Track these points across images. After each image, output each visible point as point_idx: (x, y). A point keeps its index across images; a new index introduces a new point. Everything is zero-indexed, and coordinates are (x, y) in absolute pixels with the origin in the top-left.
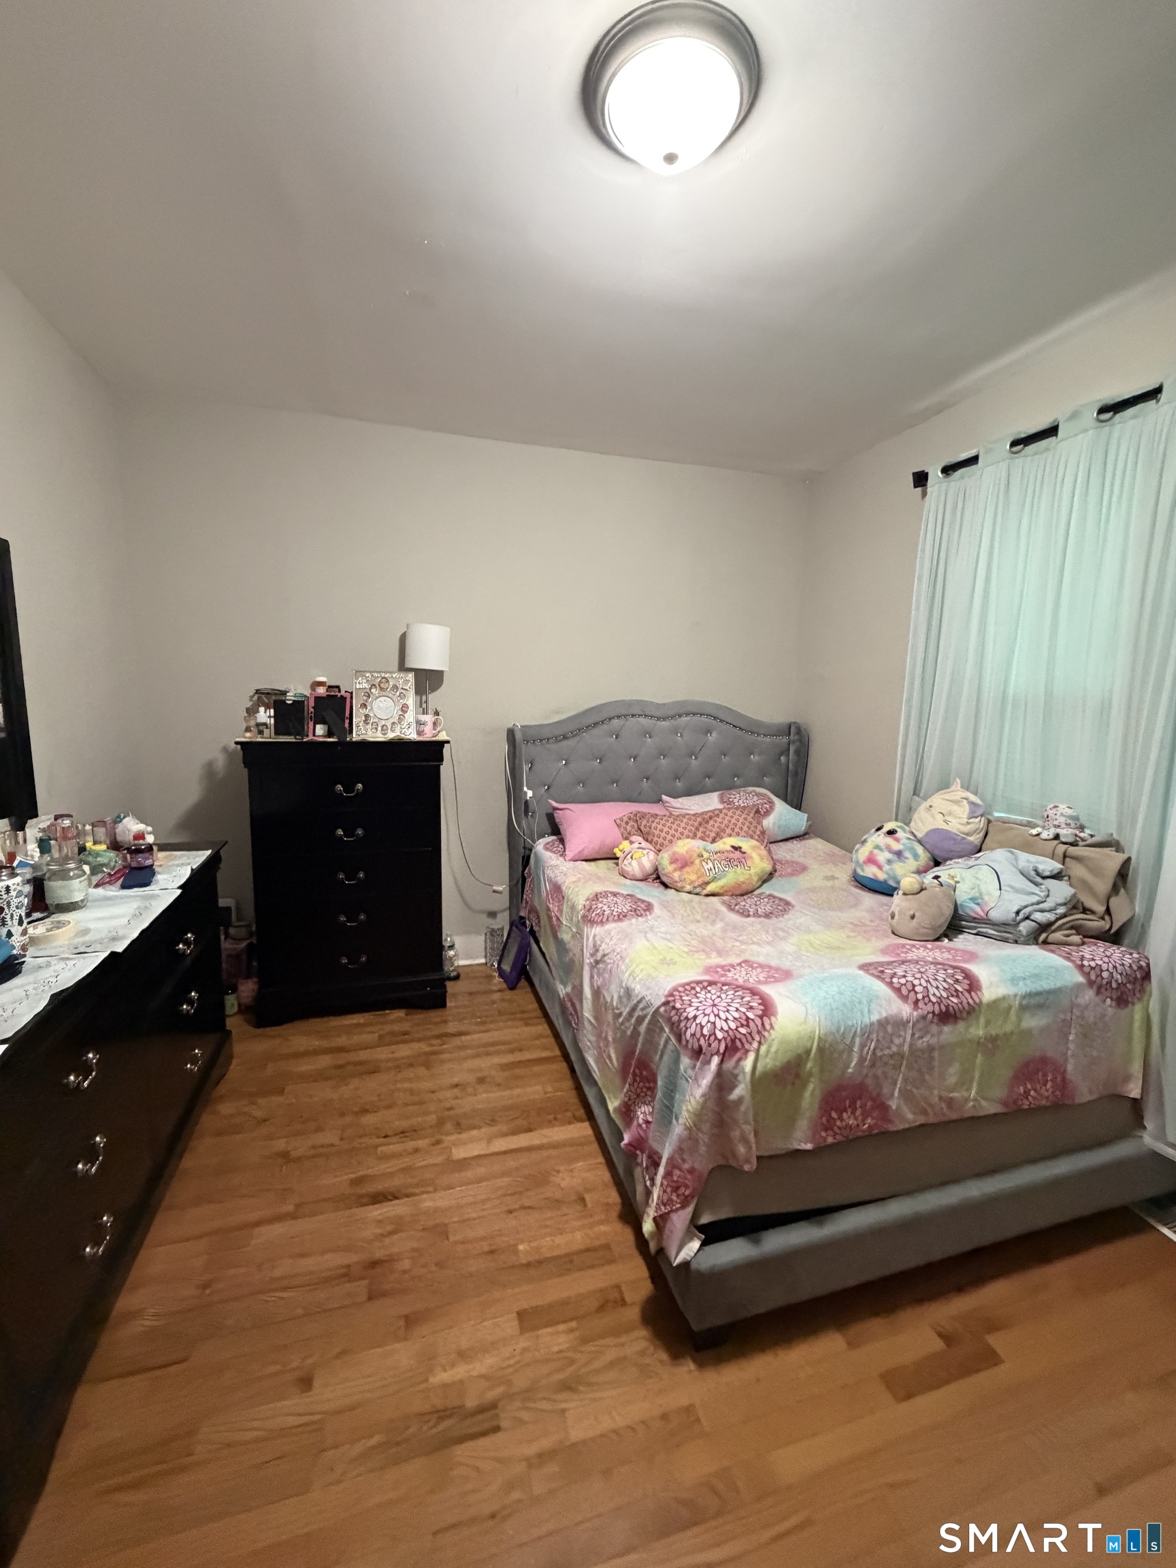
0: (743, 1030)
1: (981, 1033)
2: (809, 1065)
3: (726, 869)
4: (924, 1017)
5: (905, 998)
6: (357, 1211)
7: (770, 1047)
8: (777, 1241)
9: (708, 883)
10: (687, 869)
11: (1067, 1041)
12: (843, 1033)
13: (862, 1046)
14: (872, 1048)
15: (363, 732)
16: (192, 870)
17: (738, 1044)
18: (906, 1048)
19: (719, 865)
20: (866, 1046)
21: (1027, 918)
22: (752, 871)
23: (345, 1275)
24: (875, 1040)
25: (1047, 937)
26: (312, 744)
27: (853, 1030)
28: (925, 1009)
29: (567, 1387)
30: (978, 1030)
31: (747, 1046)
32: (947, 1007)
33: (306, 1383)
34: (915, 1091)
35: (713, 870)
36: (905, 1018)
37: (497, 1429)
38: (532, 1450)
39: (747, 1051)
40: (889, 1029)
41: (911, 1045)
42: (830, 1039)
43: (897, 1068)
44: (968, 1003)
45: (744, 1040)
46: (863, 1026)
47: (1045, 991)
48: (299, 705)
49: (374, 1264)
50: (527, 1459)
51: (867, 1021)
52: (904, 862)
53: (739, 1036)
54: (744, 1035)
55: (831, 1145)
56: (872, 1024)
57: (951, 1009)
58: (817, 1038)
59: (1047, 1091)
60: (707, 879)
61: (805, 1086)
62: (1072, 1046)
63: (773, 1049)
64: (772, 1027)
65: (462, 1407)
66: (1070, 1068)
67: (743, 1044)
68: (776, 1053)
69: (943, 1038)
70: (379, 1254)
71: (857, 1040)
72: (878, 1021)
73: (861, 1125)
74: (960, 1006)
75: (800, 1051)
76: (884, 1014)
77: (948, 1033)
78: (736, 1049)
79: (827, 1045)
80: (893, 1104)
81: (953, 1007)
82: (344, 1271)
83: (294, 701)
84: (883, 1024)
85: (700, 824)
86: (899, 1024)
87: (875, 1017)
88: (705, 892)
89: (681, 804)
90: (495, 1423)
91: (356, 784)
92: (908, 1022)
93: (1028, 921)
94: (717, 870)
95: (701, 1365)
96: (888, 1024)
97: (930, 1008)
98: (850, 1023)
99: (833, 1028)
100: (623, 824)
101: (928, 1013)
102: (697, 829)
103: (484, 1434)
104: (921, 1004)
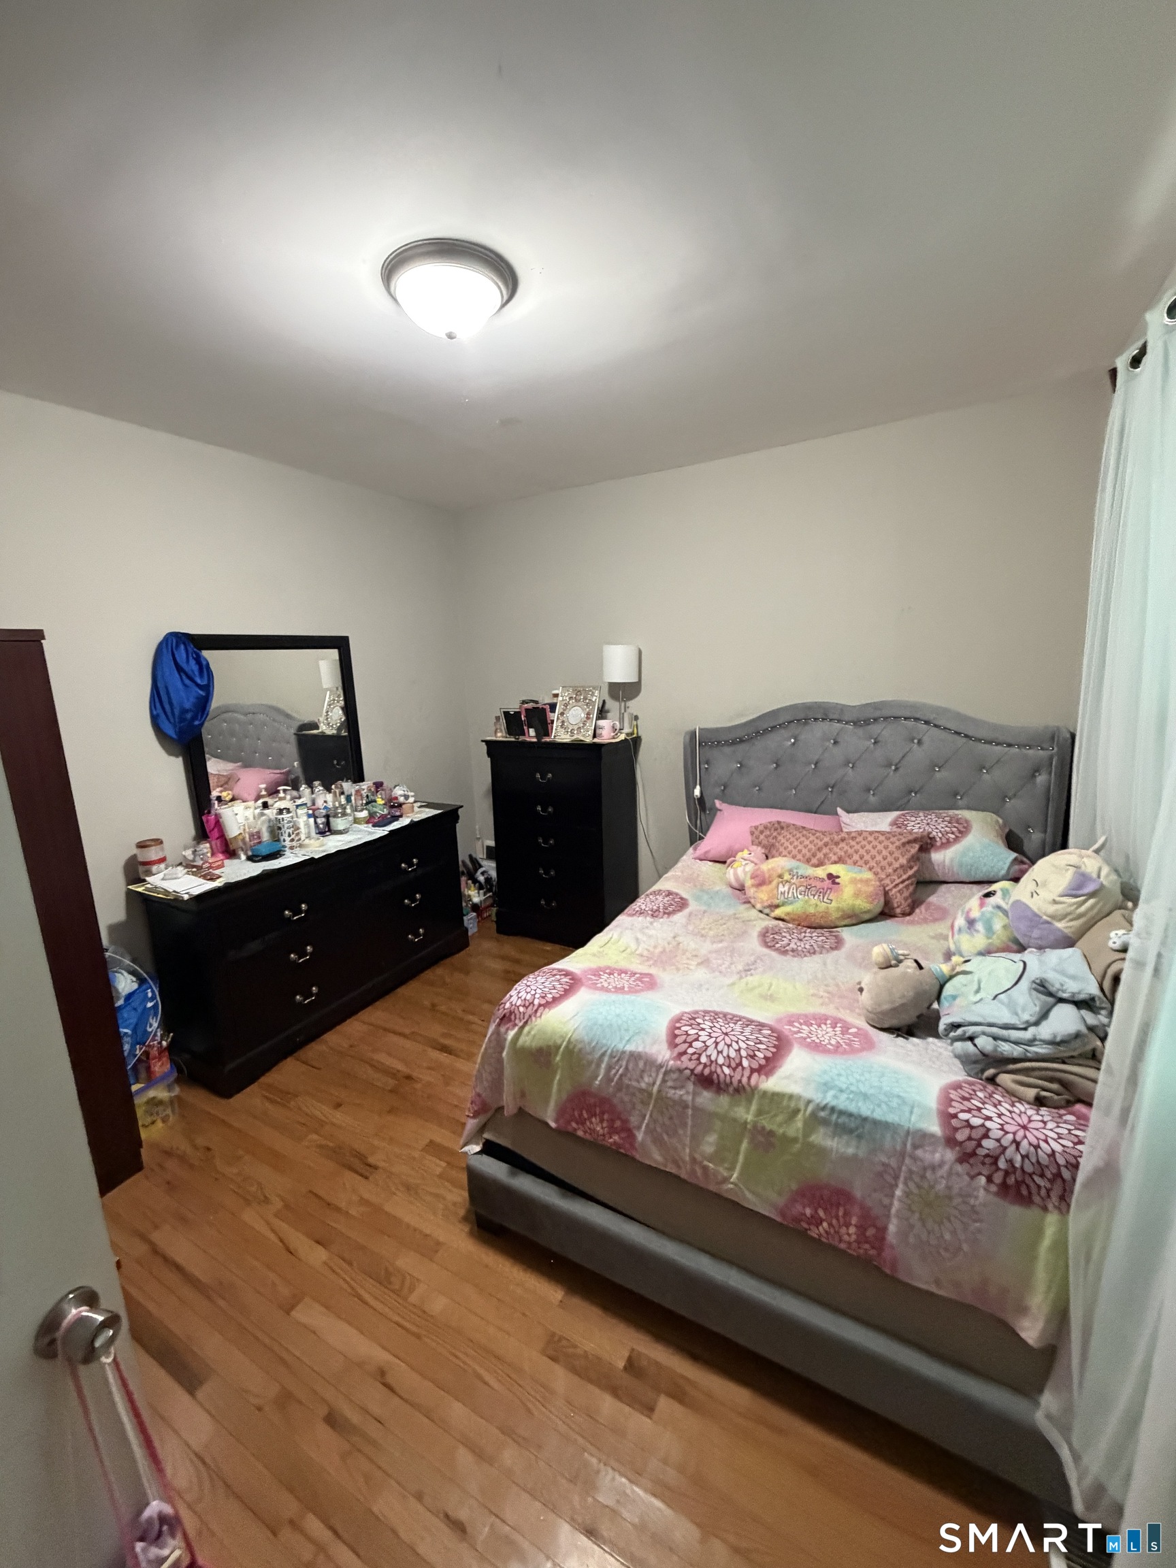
0: (522, 1009)
1: (750, 1118)
2: (558, 1058)
3: (800, 896)
4: (680, 1071)
5: (672, 1044)
6: (430, 1049)
7: (532, 1029)
8: (526, 1184)
9: (777, 906)
10: (764, 888)
11: (892, 1196)
12: (594, 1047)
13: (609, 1068)
14: (620, 1072)
15: (560, 735)
16: (412, 821)
17: (513, 1017)
18: (655, 1089)
19: (795, 891)
20: (614, 1068)
21: (971, 1039)
22: (834, 904)
23: (394, 1074)
24: (623, 1067)
25: (995, 1076)
26: (524, 743)
27: (604, 1049)
28: (685, 1062)
29: (408, 1188)
30: (746, 1114)
31: (517, 1021)
32: (711, 1073)
33: (338, 1106)
34: (665, 1137)
35: (786, 894)
36: (659, 1061)
37: (367, 1178)
38: (366, 1196)
39: (515, 1025)
40: (641, 1064)
41: (659, 1091)
42: (580, 1046)
43: (645, 1103)
44: (740, 1081)
45: (518, 1016)
46: (615, 1050)
47: (860, 1116)
48: (518, 714)
49: (409, 1078)
50: (362, 1198)
51: (620, 1047)
52: (972, 935)
53: (516, 1012)
54: (520, 1013)
55: (579, 1138)
56: (623, 1052)
57: (715, 1076)
58: (567, 1039)
59: (849, 1235)
60: (776, 902)
61: (555, 1073)
62: (896, 1204)
63: (533, 1033)
64: (540, 1016)
65: (366, 1158)
66: (892, 1228)
67: (515, 1018)
68: (534, 1036)
69: (699, 1100)
70: (415, 1074)
71: (606, 1059)
72: (630, 1052)
73: (607, 1136)
74: (728, 1078)
75: (551, 1043)
76: (640, 1049)
77: (706, 1098)
78: (510, 1020)
79: (576, 1050)
80: (640, 1136)
81: (718, 1076)
82: (395, 1072)
83: (515, 712)
84: (635, 1057)
85: (826, 845)
86: (650, 1064)
87: (630, 1048)
88: (773, 915)
89: (851, 819)
90: (368, 1174)
91: (547, 774)
92: (661, 1066)
93: (969, 1043)
94: (790, 895)
95: (471, 1234)
96: (639, 1059)
97: (691, 1065)
98: (604, 1041)
99: (586, 1038)
100: (757, 833)
101: (686, 1068)
102: (820, 849)
103: (361, 1175)
104: (684, 1058)
